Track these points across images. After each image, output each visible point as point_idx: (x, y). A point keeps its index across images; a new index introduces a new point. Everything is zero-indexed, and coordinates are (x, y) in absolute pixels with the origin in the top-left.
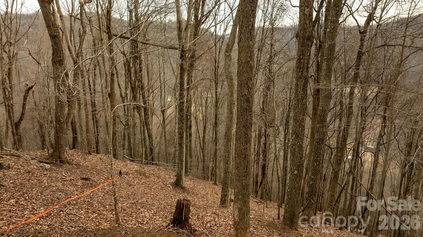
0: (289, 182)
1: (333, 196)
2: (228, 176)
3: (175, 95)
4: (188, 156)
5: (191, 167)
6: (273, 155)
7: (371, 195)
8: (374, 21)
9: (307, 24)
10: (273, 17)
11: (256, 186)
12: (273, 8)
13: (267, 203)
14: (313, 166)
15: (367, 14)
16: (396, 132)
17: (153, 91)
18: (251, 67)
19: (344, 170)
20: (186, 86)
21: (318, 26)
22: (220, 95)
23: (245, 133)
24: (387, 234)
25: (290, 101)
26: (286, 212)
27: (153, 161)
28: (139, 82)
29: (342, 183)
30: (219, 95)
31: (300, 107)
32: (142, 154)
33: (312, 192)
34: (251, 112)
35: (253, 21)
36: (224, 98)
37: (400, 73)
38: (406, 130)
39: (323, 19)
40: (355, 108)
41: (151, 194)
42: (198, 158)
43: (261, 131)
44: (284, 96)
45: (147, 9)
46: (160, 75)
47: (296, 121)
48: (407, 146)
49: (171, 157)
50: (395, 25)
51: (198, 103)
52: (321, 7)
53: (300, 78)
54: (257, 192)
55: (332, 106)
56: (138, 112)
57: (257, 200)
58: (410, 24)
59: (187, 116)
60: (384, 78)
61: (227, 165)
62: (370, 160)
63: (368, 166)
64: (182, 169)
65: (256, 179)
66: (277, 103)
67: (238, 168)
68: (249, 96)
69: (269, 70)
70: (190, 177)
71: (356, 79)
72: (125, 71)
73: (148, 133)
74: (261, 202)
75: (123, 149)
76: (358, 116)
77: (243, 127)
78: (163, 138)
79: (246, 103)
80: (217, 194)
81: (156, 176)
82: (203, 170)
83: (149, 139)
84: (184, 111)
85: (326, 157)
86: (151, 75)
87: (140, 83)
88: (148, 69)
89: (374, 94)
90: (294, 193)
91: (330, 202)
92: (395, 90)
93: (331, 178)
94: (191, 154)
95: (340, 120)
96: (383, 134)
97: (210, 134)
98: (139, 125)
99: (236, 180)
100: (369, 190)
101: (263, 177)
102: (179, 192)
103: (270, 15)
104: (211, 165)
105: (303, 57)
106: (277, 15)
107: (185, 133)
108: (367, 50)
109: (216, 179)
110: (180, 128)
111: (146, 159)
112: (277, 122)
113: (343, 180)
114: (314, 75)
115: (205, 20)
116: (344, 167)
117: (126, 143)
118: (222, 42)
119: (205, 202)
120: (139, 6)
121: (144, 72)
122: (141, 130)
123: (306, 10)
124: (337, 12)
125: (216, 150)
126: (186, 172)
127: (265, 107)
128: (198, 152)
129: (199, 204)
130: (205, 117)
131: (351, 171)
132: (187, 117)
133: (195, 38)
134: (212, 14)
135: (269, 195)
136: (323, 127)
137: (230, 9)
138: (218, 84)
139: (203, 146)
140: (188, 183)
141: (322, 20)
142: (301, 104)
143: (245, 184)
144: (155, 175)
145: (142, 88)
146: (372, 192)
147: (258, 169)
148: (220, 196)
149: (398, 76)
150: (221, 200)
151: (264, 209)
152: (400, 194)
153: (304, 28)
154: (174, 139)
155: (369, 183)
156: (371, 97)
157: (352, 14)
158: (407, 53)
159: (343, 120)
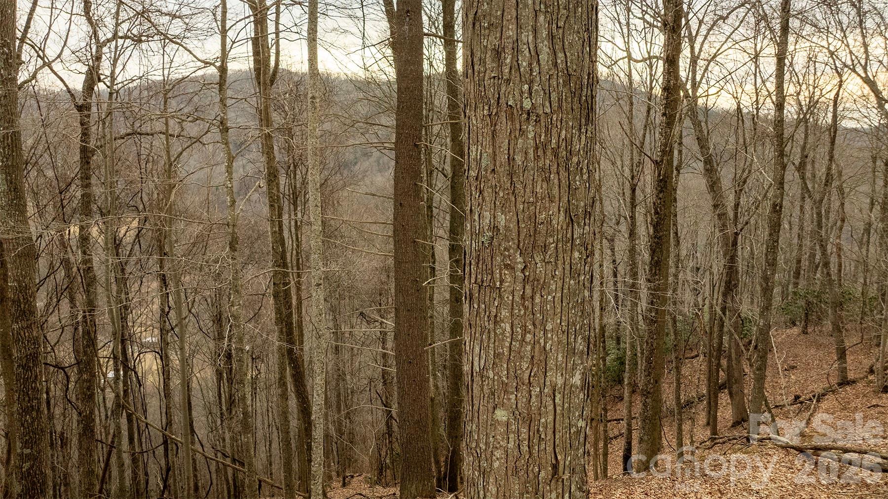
1: (91, 473)
7: (171, 438)
8: (101, 84)
14: (23, 425)
16: (190, 299)
19: (105, 407)
29: (107, 435)
37: (172, 187)
38: (206, 293)
40: (99, 269)
48: (214, 322)
50: (145, 94)
55: (43, 273)
58: (170, 95)
60: (145, 198)
62: (155, 367)
63: (152, 381)
71: (88, 207)
76: (109, 284)
85: (56, 391)
89: (133, 233)
91: (88, 489)
93: (79, 434)
95: (72, 300)
96: (167, 309)
100: (166, 430)
108: (99, 143)
116: (104, 399)
131: (119, 405)
136: (29, 326)
146: (171, 432)
149: (171, 192)
152: (221, 414)
156: (128, 240)
157: (48, 65)
158: (176, 148)
159: (77, 298)
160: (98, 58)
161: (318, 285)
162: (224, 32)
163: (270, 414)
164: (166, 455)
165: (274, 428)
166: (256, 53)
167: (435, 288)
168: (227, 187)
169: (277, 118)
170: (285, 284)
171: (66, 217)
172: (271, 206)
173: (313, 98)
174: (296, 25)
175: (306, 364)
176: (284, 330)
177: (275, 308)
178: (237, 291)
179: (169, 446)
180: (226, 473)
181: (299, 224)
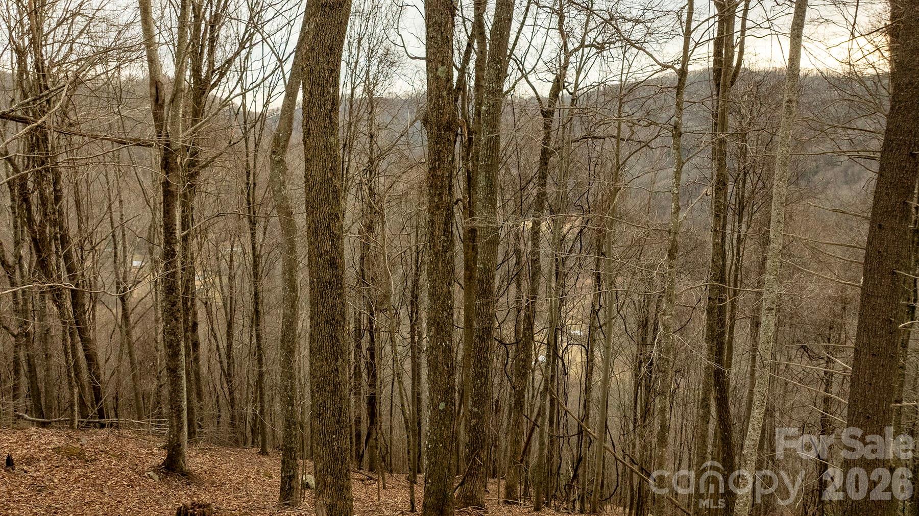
0: (430, 429)
1: (516, 443)
2: (294, 433)
3: (151, 254)
4: (194, 395)
5: (202, 420)
6: (389, 371)
7: (586, 430)
8: (565, 91)
9: (443, 98)
10: (371, 77)
11: (356, 445)
12: (369, 58)
13: (383, 479)
14: (474, 387)
15: (552, 77)
16: (621, 301)
17: (94, 247)
18: (336, 192)
19: (533, 387)
20: (179, 233)
21: (463, 100)
22: (261, 247)
23: (331, 335)
24: (620, 502)
25: (418, 253)
26: (428, 494)
27: (102, 417)
28: (55, 226)
29: (532, 412)
30: (259, 248)
31: (441, 268)
32: (72, 406)
33: (478, 442)
34: (341, 288)
35: (334, 92)
36: (272, 254)
37: (617, 190)
38: (636, 297)
39: (473, 83)
40: (543, 260)
41: (101, 503)
42: (218, 397)
43: (360, 322)
44: (404, 243)
45: (68, 48)
46: (110, 207)
47: (435, 298)
48: (639, 326)
49: (149, 401)
50: (601, 99)
51: (209, 269)
52: (466, 60)
53: (438, 208)
54: (360, 457)
55: (500, 258)
56: (55, 301)
57: (361, 477)
58: (625, 99)
59: (185, 302)
60: (591, 199)
61: (290, 408)
62: (579, 359)
63: (576, 371)
64: (180, 429)
65: (356, 430)
66: (391, 259)
67: (320, 415)
68: (335, 255)
69: (370, 189)
70: (201, 444)
71: (541, 204)
72: (13, 200)
73: (84, 350)
74: (371, 478)
75: (15, 397)
76: (550, 277)
77: (327, 322)
78: (126, 358)
79: (329, 271)
80: (271, 477)
81: (114, 455)
82: (232, 424)
83: (89, 365)
84: (177, 291)
85: (497, 363)
86: (85, 207)
87: (57, 229)
88: (77, 192)
89: (577, 231)
90: (442, 450)
91: (513, 456)
92: (612, 224)
93: (510, 405)
94: (201, 391)
95: (519, 286)
96: (598, 307)
97: (243, 337)
98: (60, 333)
99: (318, 444)
100: (582, 421)
101: (372, 423)
102: (178, 486)
103: (363, 73)
104: (250, 411)
105: (439, 165)
106: (379, 72)
107: (182, 343)
108: (557, 146)
109: (264, 441)
110: (170, 332)
111: (84, 415)
112: (395, 300)
113: (532, 406)
114: (461, 197)
115: (219, 80)
116: (533, 379)
117: (24, 381)
118: (262, 129)
119: (244, 499)
120: (46, 40)
121: (68, 200)
122: (65, 345)
123: (440, 69)
124: (499, 74)
125: (261, 375)
126: (191, 434)
127: (365, 270)
128: (218, 383)
129: (230, 508)
130: (229, 302)
131: (546, 388)
132: (187, 304)
133: (195, 121)
134: (233, 68)
135: (388, 459)
136: (487, 304)
137: (274, 59)
138: (257, 224)
139: (229, 369)
140: (198, 460)
141: (470, 87)
142: (443, 261)
143: (338, 450)
144: (111, 452)
145: (64, 241)
146: (587, 425)
147: (360, 406)
148: (277, 479)
149: (615, 195)
150: (282, 489)
151: (379, 494)
152: (635, 419)
153: (438, 105)
154: (155, 358)
155: (582, 406)
156: (571, 236)
157: (525, 76)
158: (625, 152)
159: (523, 285)
160: (565, 67)
161: (770, 309)
162: (688, 34)
163: (684, 432)
164: (579, 445)
165: (686, 449)
166: (718, 53)
167: (912, 333)
168: (673, 194)
169: (732, 122)
170: (722, 301)
171: (523, 212)
172: (717, 216)
173: (790, 101)
174: (768, 20)
175: (731, 389)
176: (714, 349)
177: (707, 323)
178: (671, 301)
179: (584, 438)
180: (631, 479)
181: (742, 237)
